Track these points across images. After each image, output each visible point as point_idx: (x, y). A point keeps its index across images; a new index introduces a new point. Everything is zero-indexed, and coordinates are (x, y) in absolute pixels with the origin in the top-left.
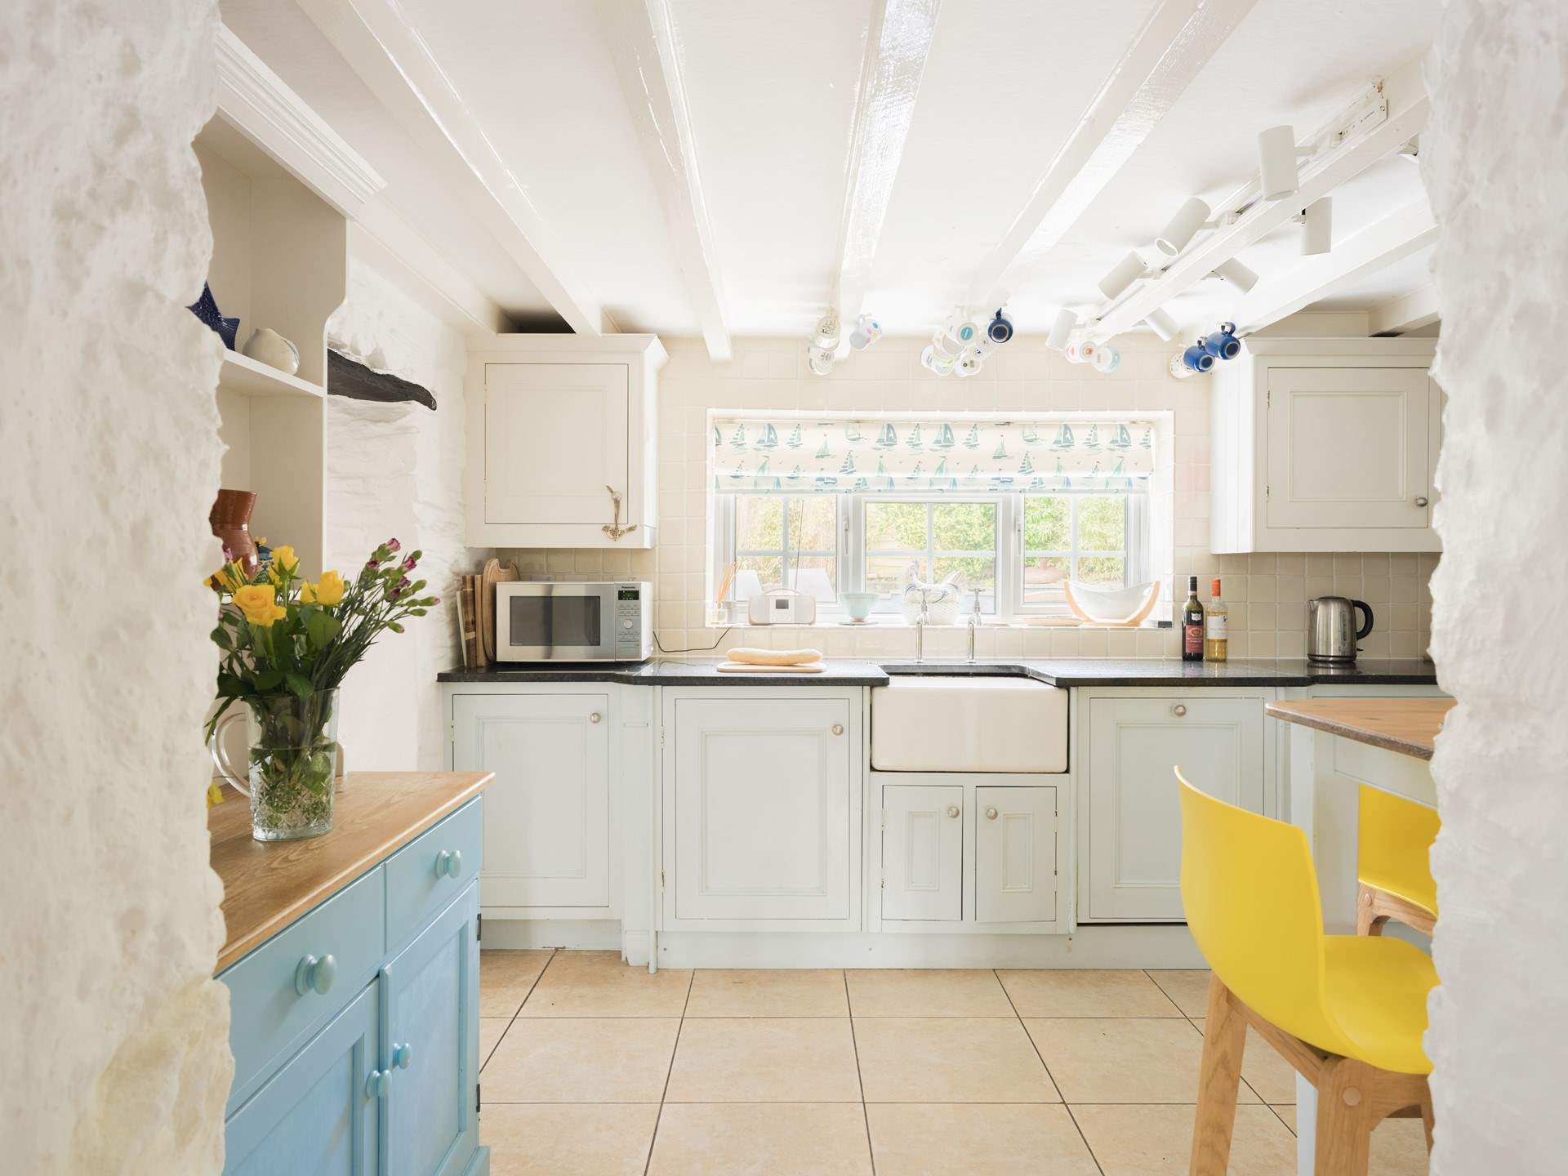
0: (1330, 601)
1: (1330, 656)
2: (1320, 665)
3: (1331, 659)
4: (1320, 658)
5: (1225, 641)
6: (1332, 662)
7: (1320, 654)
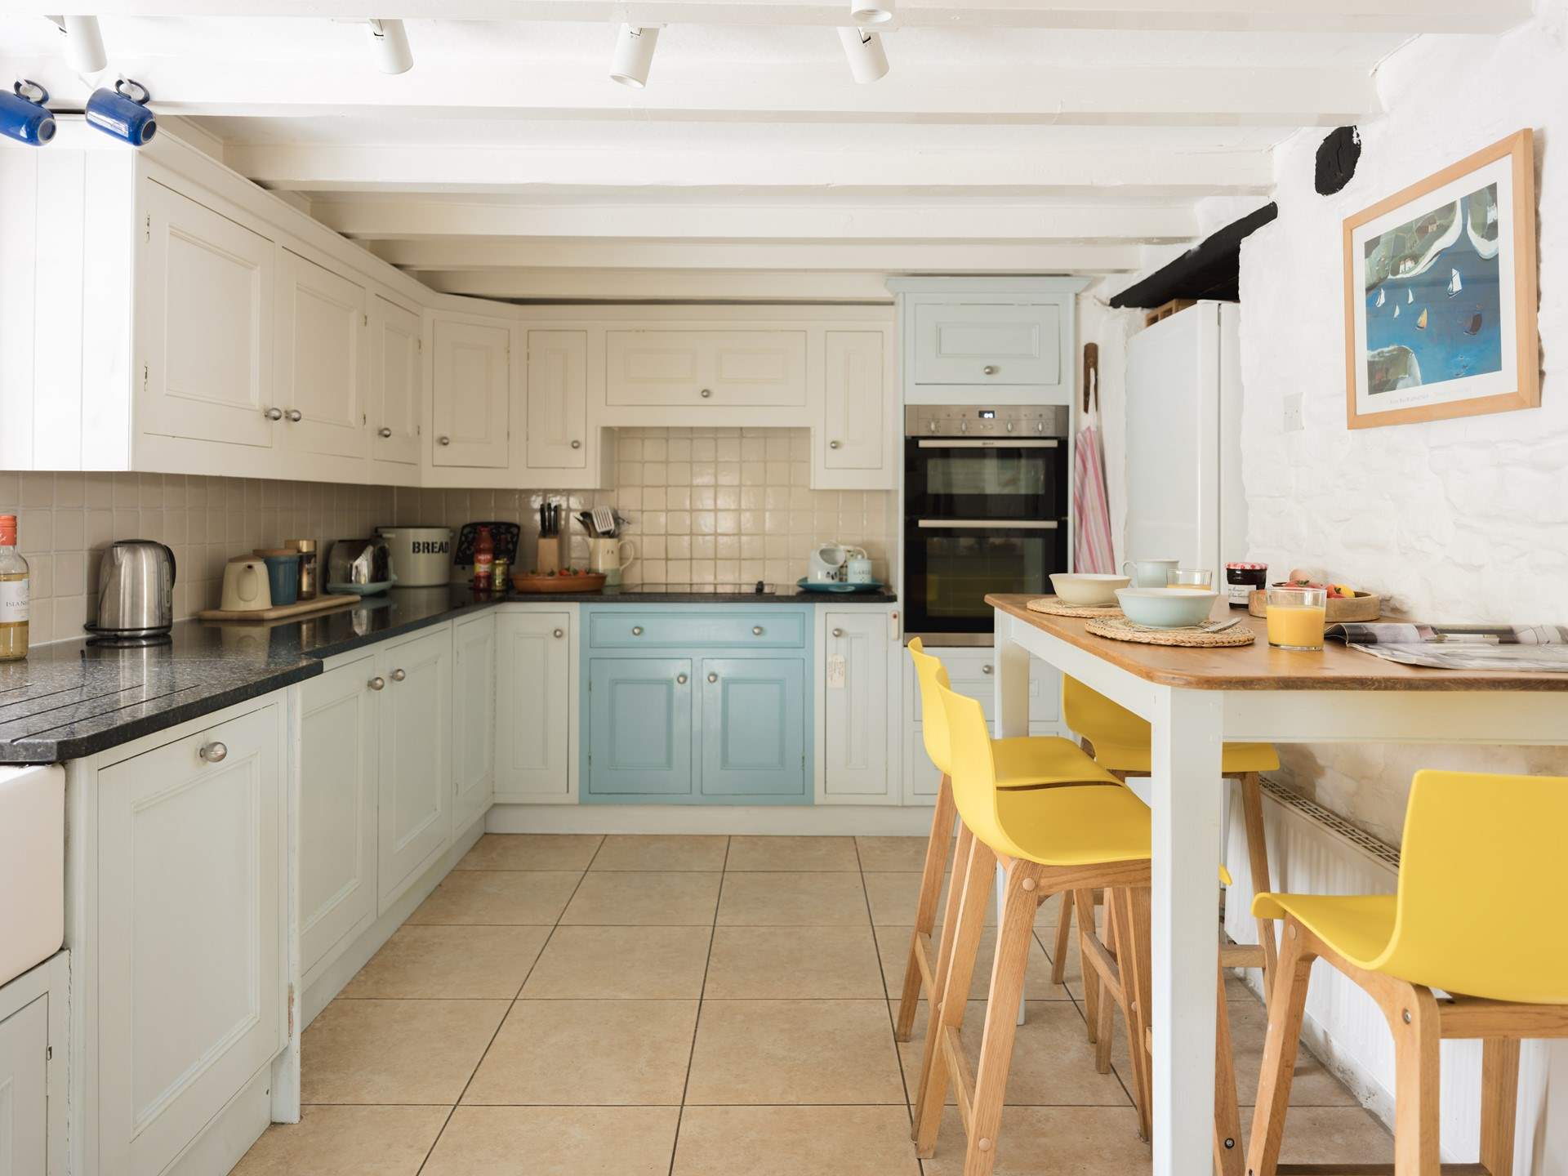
0: (137, 546)
1: (143, 629)
2: (126, 644)
3: (144, 633)
4: (126, 633)
5: (26, 624)
6: (146, 637)
7: (127, 627)
